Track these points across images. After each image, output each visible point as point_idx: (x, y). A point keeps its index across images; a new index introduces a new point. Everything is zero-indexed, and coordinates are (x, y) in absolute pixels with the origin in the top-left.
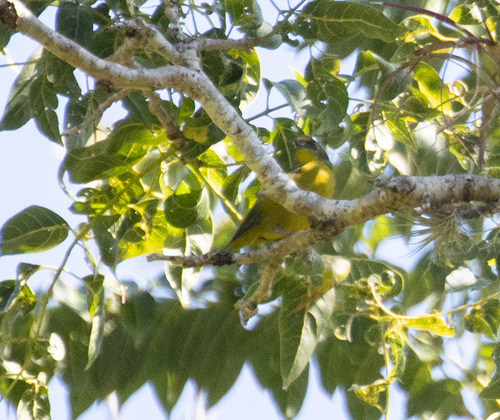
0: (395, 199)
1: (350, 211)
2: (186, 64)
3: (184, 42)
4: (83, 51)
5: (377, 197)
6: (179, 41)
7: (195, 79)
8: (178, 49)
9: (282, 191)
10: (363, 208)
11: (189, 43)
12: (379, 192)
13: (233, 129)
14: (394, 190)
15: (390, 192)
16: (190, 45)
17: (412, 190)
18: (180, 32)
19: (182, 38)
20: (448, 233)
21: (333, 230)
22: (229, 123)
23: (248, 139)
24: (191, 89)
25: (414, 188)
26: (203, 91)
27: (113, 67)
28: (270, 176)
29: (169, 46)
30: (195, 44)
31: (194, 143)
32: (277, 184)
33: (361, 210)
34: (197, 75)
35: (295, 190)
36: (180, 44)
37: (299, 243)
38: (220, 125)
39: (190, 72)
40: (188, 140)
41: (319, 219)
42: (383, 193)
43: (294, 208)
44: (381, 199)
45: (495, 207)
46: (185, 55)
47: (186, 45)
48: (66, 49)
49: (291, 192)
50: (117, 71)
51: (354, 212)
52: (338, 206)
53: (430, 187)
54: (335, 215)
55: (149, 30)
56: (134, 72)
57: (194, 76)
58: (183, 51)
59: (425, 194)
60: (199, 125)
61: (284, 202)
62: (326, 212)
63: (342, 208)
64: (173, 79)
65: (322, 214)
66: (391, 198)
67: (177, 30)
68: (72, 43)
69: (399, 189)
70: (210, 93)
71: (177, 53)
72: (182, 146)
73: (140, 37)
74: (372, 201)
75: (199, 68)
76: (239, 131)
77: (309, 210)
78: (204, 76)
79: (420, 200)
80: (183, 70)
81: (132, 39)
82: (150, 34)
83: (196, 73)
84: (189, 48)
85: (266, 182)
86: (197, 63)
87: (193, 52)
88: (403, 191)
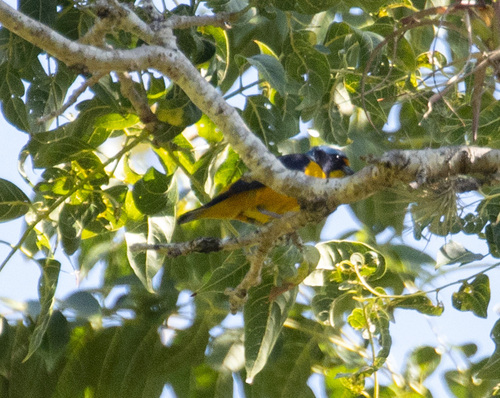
0: (389, 175)
1: (341, 190)
2: (162, 44)
3: (159, 20)
4: (55, 35)
5: (369, 175)
6: (153, 19)
7: (173, 59)
8: (153, 28)
9: (269, 172)
10: (355, 186)
11: (164, 21)
12: (372, 169)
13: (214, 109)
14: (388, 165)
15: (383, 169)
16: (165, 23)
17: (406, 165)
18: (154, 10)
19: (156, 17)
20: (446, 208)
21: (325, 210)
22: (210, 104)
23: (230, 119)
24: (169, 70)
25: (409, 162)
26: (182, 71)
27: (87, 50)
28: (255, 156)
29: (144, 26)
30: (169, 22)
31: (167, 126)
32: (264, 165)
33: (352, 188)
34: (174, 55)
35: (282, 171)
36: (155, 23)
37: (289, 226)
38: (200, 106)
39: (167, 52)
40: (161, 122)
41: (310, 199)
42: (375, 169)
43: (283, 189)
44: (374, 176)
45: (493, 178)
46: (161, 34)
47: (161, 24)
48: (38, 33)
49: (278, 172)
50: (91, 54)
51: (346, 190)
52: (328, 185)
53: (425, 160)
54: (326, 194)
55: (122, 9)
56: (109, 55)
57: (171, 55)
58: (159, 30)
59: (420, 168)
60: (173, 107)
61: (271, 184)
62: (317, 192)
63: (333, 186)
64: (149, 60)
65: (313, 194)
66: (384, 174)
67: (151, 8)
68: (43, 26)
69: (393, 164)
70: (188, 73)
71: (152, 33)
72: (156, 129)
73: (113, 17)
74: (365, 178)
75: (176, 47)
76: (221, 111)
77: (299, 191)
78: (181, 55)
79: (416, 175)
80: (160, 50)
81: (104, 20)
82: (123, 14)
83: (173, 53)
84: (165, 27)
85: (251, 163)
86: (173, 42)
87: (169, 31)
88: (397, 166)
